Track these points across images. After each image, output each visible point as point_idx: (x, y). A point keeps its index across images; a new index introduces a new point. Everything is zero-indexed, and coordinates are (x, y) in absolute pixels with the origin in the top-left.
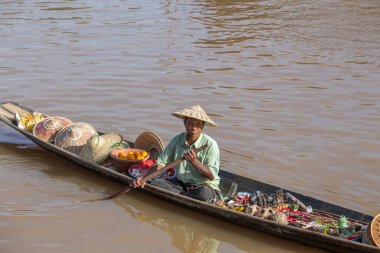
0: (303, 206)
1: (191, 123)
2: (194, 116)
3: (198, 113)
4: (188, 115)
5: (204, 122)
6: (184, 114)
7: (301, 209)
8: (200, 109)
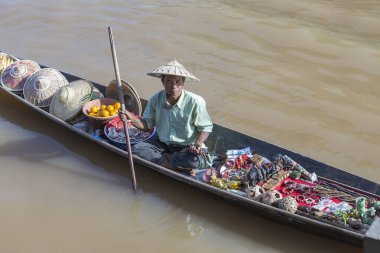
0: (307, 173)
1: (170, 81)
2: (172, 73)
3: (175, 68)
4: (165, 72)
5: (184, 78)
6: (160, 71)
7: (303, 177)
8: (177, 64)
